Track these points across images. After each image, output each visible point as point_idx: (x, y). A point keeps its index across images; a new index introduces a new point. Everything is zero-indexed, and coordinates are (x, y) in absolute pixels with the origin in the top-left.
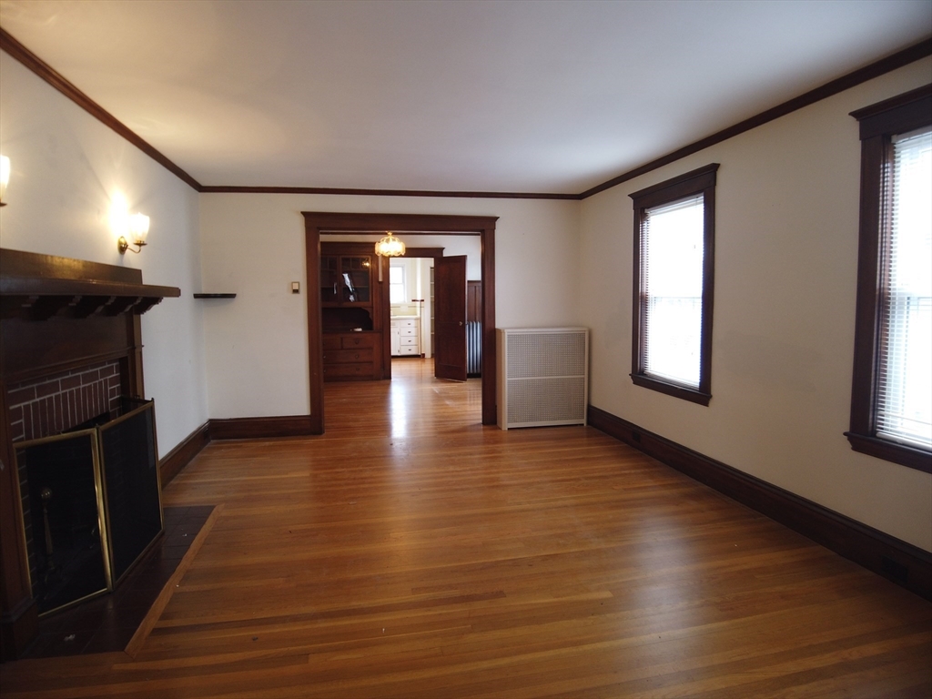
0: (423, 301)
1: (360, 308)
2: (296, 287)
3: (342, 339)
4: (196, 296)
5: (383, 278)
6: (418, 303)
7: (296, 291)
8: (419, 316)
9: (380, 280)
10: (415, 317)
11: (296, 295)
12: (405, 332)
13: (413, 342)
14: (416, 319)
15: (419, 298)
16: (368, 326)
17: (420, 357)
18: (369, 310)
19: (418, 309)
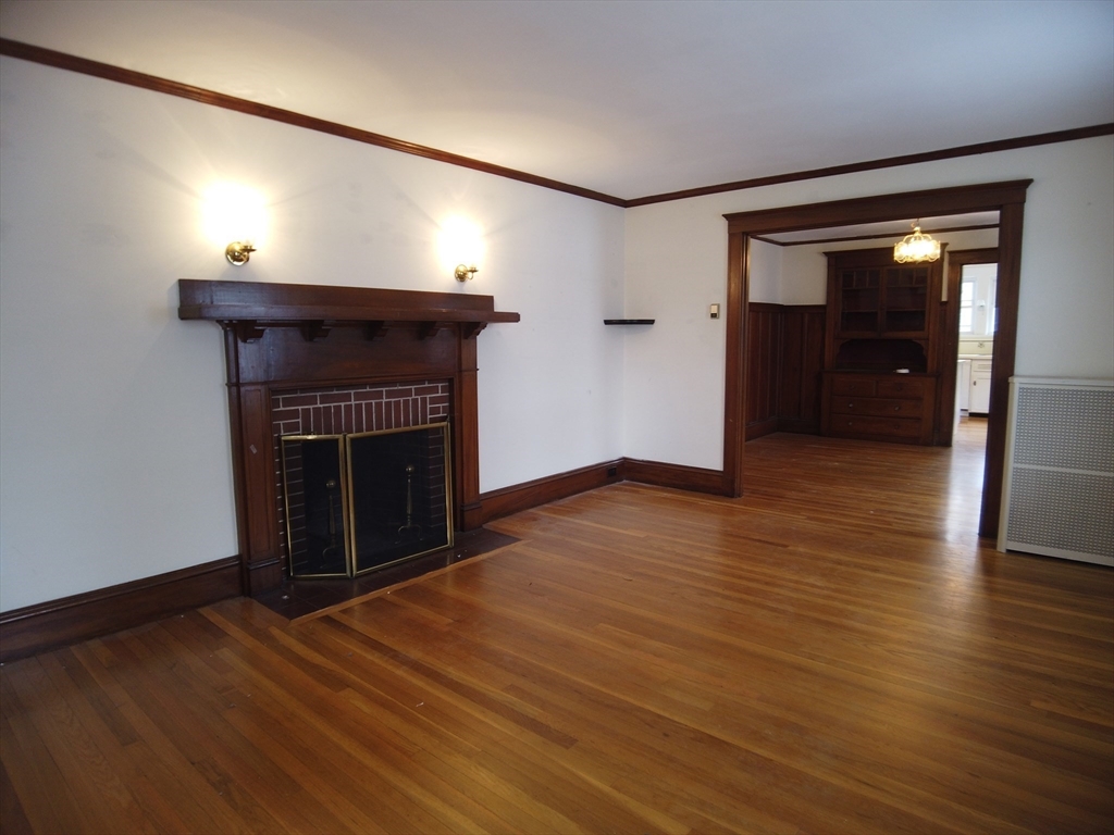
2: (714, 310)
3: (877, 383)
4: (607, 322)
5: (949, 296)
7: (714, 316)
9: (944, 299)
11: (715, 320)
18: (924, 344)
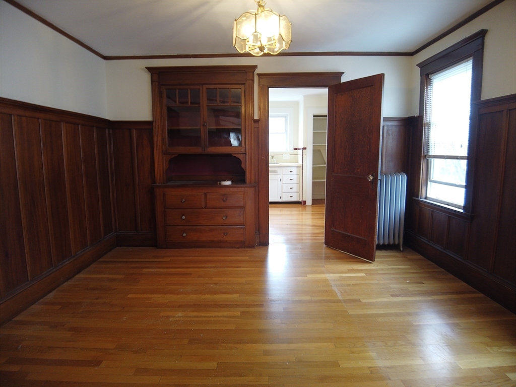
0: (305, 148)
1: (230, 155)
3: (205, 195)
5: (260, 116)
6: (300, 152)
8: (300, 163)
9: (257, 118)
10: (296, 164)
12: (286, 179)
13: (294, 190)
14: (298, 167)
15: (301, 146)
16: (239, 177)
17: (301, 203)
18: (241, 157)
19: (300, 157)
